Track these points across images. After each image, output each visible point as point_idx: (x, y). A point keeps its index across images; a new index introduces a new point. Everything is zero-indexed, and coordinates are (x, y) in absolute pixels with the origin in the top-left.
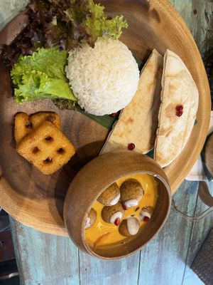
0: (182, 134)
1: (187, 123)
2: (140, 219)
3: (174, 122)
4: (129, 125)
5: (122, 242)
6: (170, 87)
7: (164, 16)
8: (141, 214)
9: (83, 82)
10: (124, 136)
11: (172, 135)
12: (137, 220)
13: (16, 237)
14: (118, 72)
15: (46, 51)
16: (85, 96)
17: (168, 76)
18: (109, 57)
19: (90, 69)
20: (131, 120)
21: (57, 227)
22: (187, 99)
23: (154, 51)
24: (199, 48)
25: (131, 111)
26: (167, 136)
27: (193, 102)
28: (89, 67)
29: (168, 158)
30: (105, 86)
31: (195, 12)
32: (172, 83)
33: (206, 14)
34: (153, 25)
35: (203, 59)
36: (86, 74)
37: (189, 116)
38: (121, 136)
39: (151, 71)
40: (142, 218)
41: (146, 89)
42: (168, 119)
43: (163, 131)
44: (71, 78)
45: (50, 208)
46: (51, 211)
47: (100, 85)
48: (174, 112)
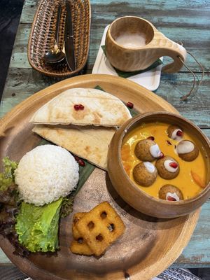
0: (103, 101)
1: (94, 97)
2: (179, 140)
3: (89, 111)
4: (91, 150)
5: (205, 158)
6: (58, 118)
7: (9, 124)
8: (175, 139)
9: (44, 194)
10: (101, 154)
11: (101, 112)
12: (181, 143)
13: (203, 264)
14: (37, 166)
15: (19, 222)
16: (56, 192)
17: (49, 120)
18: (25, 172)
19: (34, 188)
20: (87, 148)
21: (187, 223)
22: (71, 100)
23: (33, 130)
24: (42, 89)
25: (78, 148)
26: (101, 116)
27: (75, 94)
28: (32, 189)
29: (123, 113)
30: (46, 177)
31: (14, 95)
32: (54, 116)
33: (16, 85)
34: (16, 132)
35: (49, 85)
36: (37, 191)
37: (87, 97)
38: (100, 157)
39: (47, 133)
40: (179, 138)
41: (61, 136)
42: (86, 117)
43: (96, 120)
44: (43, 202)
45: (166, 228)
46: (169, 228)
47: (45, 181)
48: (80, 112)
